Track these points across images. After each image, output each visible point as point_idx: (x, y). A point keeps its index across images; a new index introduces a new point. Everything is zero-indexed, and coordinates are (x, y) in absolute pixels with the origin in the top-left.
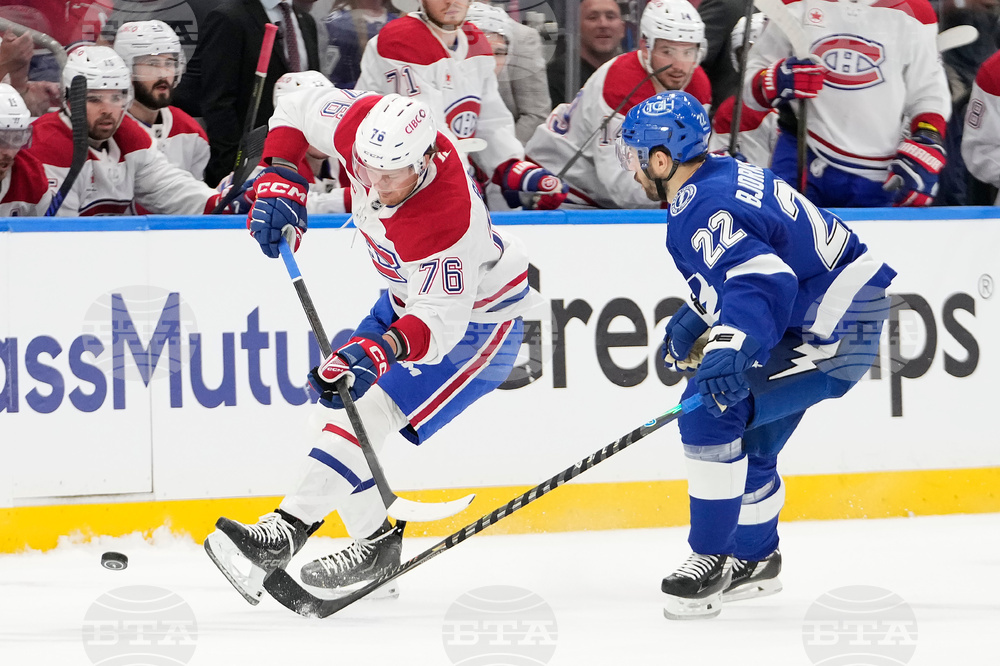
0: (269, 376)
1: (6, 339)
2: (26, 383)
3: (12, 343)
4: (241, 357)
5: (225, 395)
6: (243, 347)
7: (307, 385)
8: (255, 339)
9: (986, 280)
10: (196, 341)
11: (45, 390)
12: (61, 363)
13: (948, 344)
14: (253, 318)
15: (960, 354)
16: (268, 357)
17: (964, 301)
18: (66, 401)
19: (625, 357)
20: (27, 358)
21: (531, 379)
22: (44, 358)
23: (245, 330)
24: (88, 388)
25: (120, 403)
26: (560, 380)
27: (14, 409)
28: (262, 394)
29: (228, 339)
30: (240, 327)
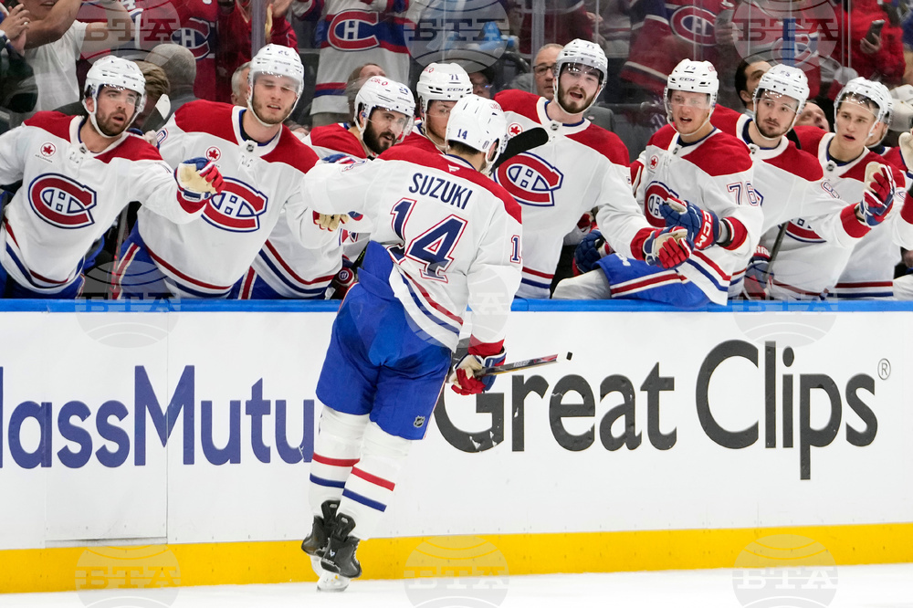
0: (269, 438)
1: (43, 404)
2: (59, 442)
3: (48, 406)
4: (246, 421)
5: (231, 454)
6: (247, 414)
7: (301, 447)
8: (258, 406)
9: (885, 364)
10: (207, 406)
11: (75, 448)
12: (89, 425)
13: (850, 418)
14: (257, 389)
15: (860, 426)
16: (269, 422)
17: (865, 382)
18: (93, 458)
19: (575, 426)
20: (60, 421)
21: (494, 443)
22: (75, 420)
23: (250, 398)
24: (113, 447)
25: (140, 460)
26: (518, 445)
27: (48, 464)
28: (262, 454)
29: (235, 406)
30: (245, 396)
